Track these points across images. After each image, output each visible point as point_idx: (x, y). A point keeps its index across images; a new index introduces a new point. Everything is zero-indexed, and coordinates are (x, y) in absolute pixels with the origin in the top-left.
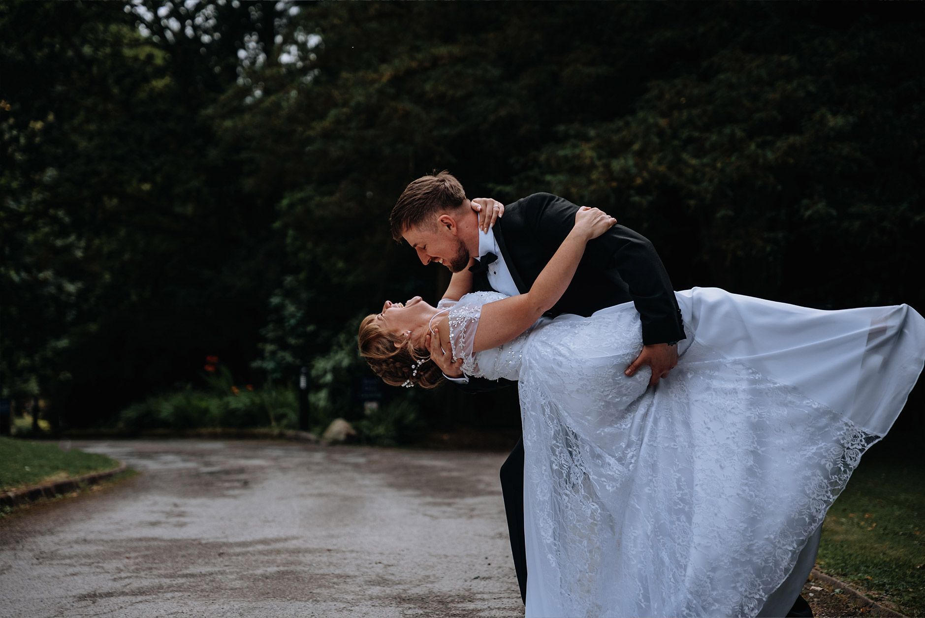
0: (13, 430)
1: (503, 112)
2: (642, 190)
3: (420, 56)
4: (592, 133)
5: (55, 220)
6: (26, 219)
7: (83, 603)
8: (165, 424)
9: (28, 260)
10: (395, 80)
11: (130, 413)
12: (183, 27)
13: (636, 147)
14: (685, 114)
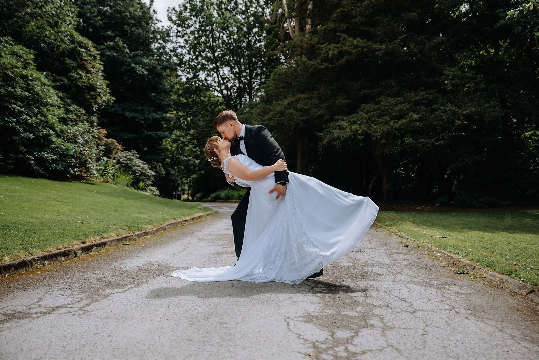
0: (182, 199)
1: (320, 113)
2: (360, 135)
3: (296, 97)
4: (345, 118)
5: (193, 144)
6: (186, 143)
7: (215, 256)
8: (222, 198)
9: (186, 154)
10: (289, 104)
11: (213, 195)
12: (228, 92)
13: (359, 122)
14: (372, 114)
